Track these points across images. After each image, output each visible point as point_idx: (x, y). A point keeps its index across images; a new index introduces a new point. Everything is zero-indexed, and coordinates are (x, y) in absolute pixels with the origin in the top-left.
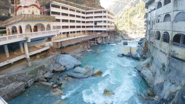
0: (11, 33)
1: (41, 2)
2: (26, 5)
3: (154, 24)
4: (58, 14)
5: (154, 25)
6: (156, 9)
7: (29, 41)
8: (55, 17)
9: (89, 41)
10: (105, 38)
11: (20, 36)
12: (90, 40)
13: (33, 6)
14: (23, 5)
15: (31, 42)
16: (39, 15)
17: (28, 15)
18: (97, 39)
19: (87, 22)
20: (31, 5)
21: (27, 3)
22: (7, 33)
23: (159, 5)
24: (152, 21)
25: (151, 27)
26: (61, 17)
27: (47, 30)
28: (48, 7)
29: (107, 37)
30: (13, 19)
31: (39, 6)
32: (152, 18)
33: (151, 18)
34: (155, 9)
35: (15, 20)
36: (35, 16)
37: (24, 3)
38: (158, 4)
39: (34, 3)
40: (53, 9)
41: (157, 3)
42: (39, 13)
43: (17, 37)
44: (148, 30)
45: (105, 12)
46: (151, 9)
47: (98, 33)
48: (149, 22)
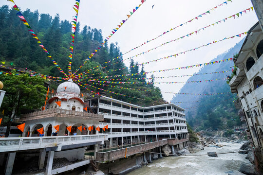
0: (31, 134)
1: (86, 95)
2: (65, 97)
3: (260, 115)
4: (108, 112)
5: (258, 117)
6: (252, 89)
7: (59, 149)
8: (103, 116)
9: (150, 152)
10: (175, 146)
11: (46, 140)
12: (152, 150)
13: (75, 100)
14: (60, 98)
15: (62, 150)
16: (81, 112)
17: (66, 110)
18: (163, 149)
19: (147, 123)
20: (72, 98)
21: (68, 95)
22: (24, 134)
23: (256, 82)
24: (253, 111)
25: (255, 122)
26: (111, 117)
27: (90, 134)
28: (95, 102)
29: (178, 145)
30: (41, 114)
31: (83, 101)
32: (250, 105)
33: (248, 106)
34: (251, 91)
35: (44, 115)
36: (76, 114)
37: (63, 94)
38: (254, 81)
39: (77, 96)
40: (101, 106)
41: (251, 80)
42: (82, 110)
43: (40, 141)
44: (250, 128)
45: (169, 107)
46: (243, 92)
47: (163, 139)
48: (248, 113)
